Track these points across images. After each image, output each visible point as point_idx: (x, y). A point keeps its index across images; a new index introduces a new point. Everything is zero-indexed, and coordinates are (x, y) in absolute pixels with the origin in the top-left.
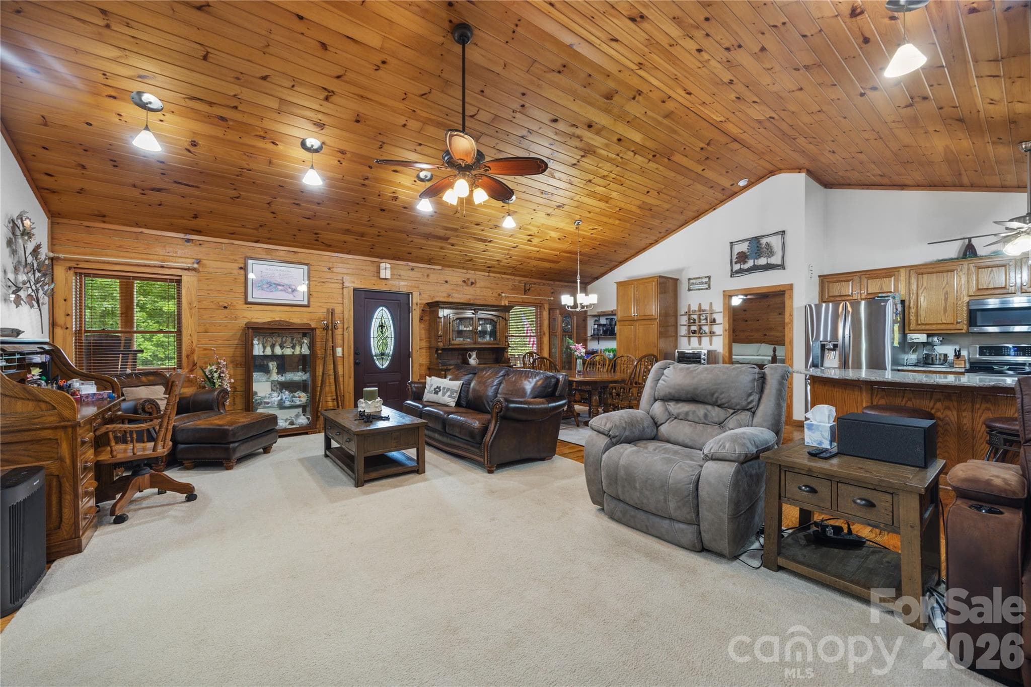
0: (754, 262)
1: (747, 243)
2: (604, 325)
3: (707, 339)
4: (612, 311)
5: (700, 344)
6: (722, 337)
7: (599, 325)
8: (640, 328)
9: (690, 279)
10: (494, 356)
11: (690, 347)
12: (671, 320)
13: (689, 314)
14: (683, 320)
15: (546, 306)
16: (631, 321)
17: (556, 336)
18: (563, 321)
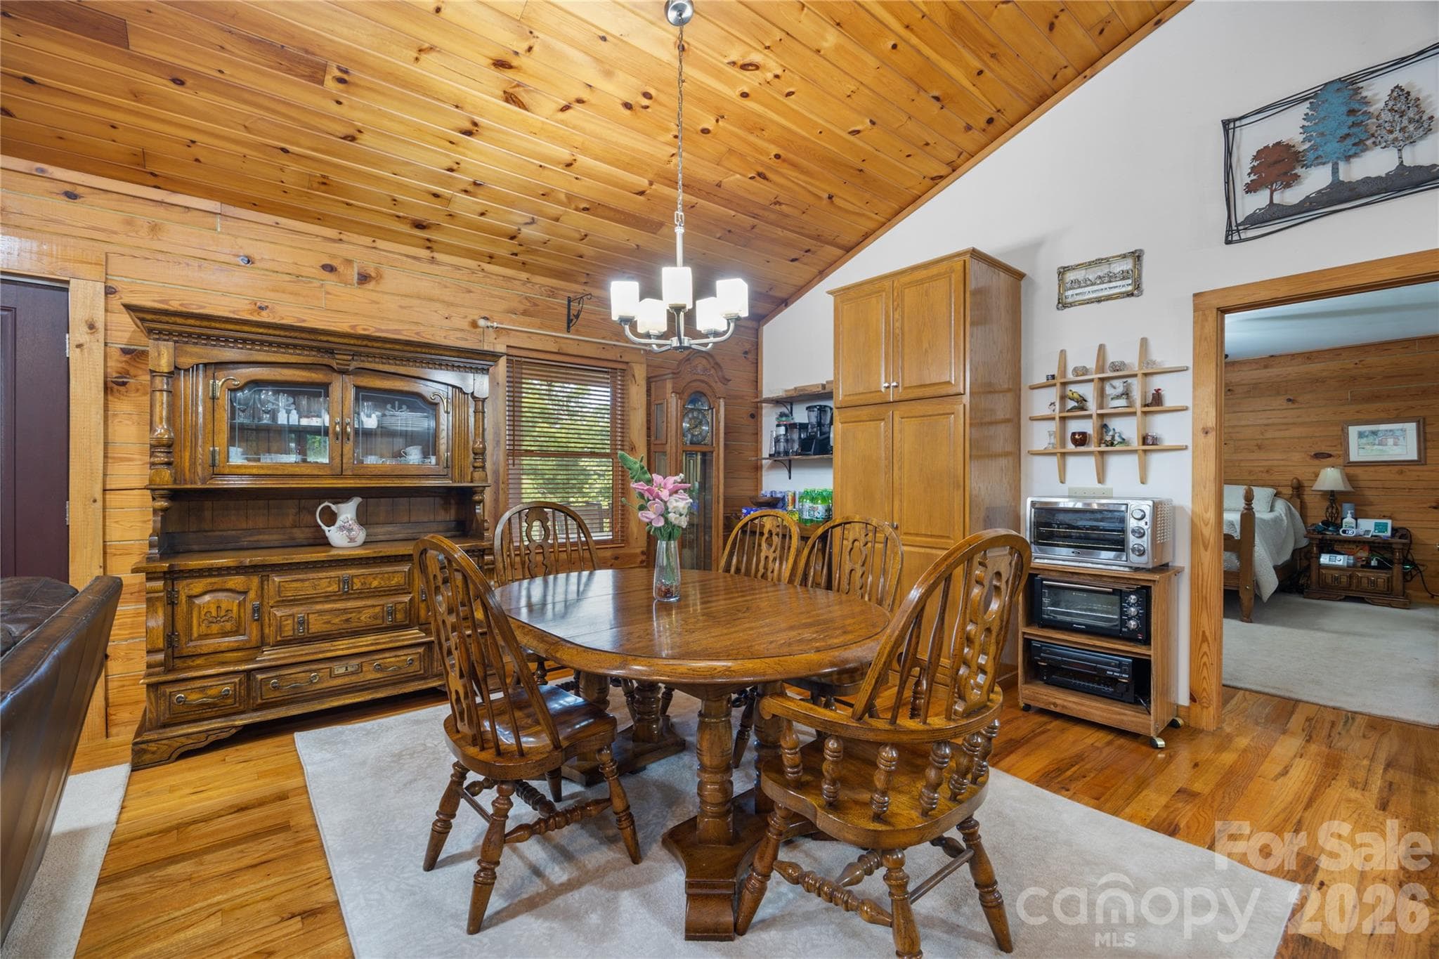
0: (1335, 171)
1: (1304, 108)
2: (803, 427)
3: (1133, 460)
4: (824, 386)
5: (1101, 479)
6: (1187, 455)
7: (790, 427)
8: (906, 430)
9: (1063, 271)
10: (451, 515)
11: (1064, 489)
12: (1001, 407)
13: (1057, 381)
14: (1042, 402)
15: (640, 372)
16: (880, 405)
17: (664, 453)
18: (684, 413)
